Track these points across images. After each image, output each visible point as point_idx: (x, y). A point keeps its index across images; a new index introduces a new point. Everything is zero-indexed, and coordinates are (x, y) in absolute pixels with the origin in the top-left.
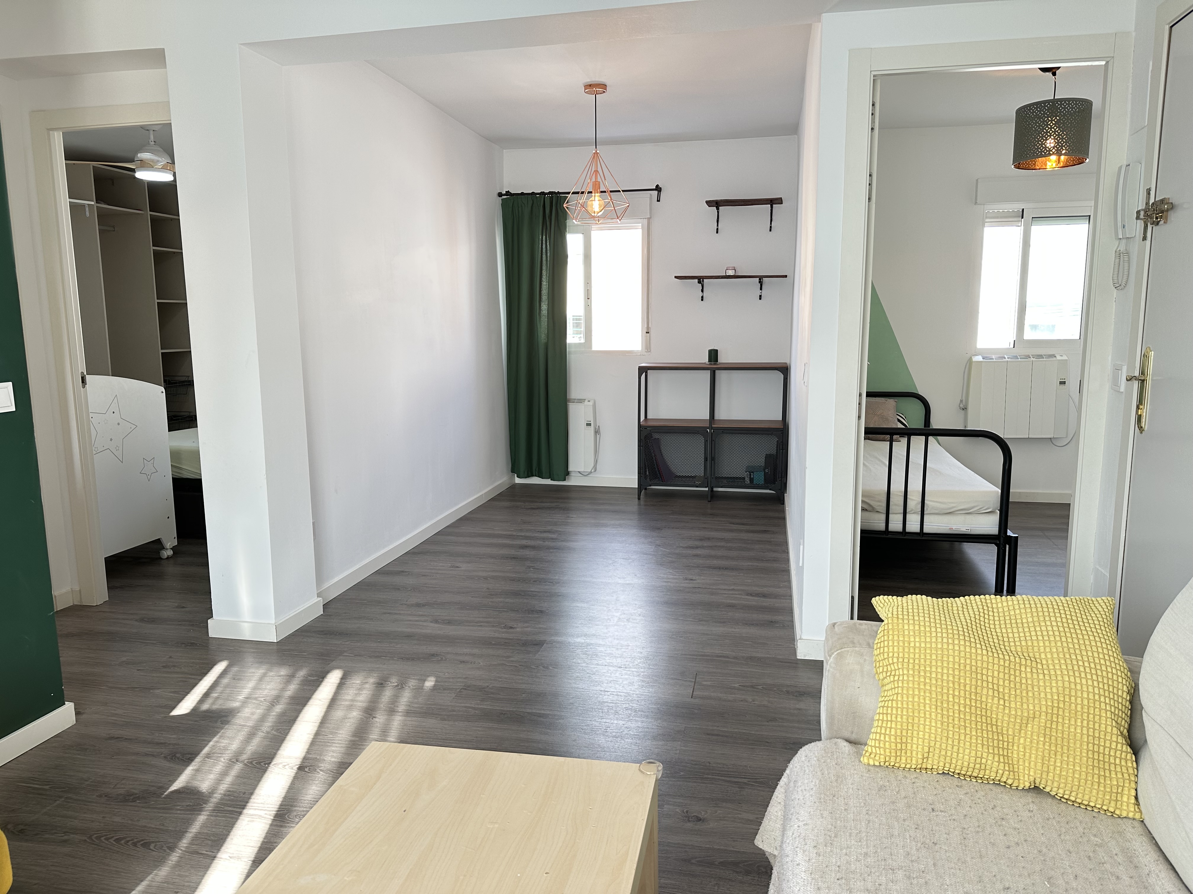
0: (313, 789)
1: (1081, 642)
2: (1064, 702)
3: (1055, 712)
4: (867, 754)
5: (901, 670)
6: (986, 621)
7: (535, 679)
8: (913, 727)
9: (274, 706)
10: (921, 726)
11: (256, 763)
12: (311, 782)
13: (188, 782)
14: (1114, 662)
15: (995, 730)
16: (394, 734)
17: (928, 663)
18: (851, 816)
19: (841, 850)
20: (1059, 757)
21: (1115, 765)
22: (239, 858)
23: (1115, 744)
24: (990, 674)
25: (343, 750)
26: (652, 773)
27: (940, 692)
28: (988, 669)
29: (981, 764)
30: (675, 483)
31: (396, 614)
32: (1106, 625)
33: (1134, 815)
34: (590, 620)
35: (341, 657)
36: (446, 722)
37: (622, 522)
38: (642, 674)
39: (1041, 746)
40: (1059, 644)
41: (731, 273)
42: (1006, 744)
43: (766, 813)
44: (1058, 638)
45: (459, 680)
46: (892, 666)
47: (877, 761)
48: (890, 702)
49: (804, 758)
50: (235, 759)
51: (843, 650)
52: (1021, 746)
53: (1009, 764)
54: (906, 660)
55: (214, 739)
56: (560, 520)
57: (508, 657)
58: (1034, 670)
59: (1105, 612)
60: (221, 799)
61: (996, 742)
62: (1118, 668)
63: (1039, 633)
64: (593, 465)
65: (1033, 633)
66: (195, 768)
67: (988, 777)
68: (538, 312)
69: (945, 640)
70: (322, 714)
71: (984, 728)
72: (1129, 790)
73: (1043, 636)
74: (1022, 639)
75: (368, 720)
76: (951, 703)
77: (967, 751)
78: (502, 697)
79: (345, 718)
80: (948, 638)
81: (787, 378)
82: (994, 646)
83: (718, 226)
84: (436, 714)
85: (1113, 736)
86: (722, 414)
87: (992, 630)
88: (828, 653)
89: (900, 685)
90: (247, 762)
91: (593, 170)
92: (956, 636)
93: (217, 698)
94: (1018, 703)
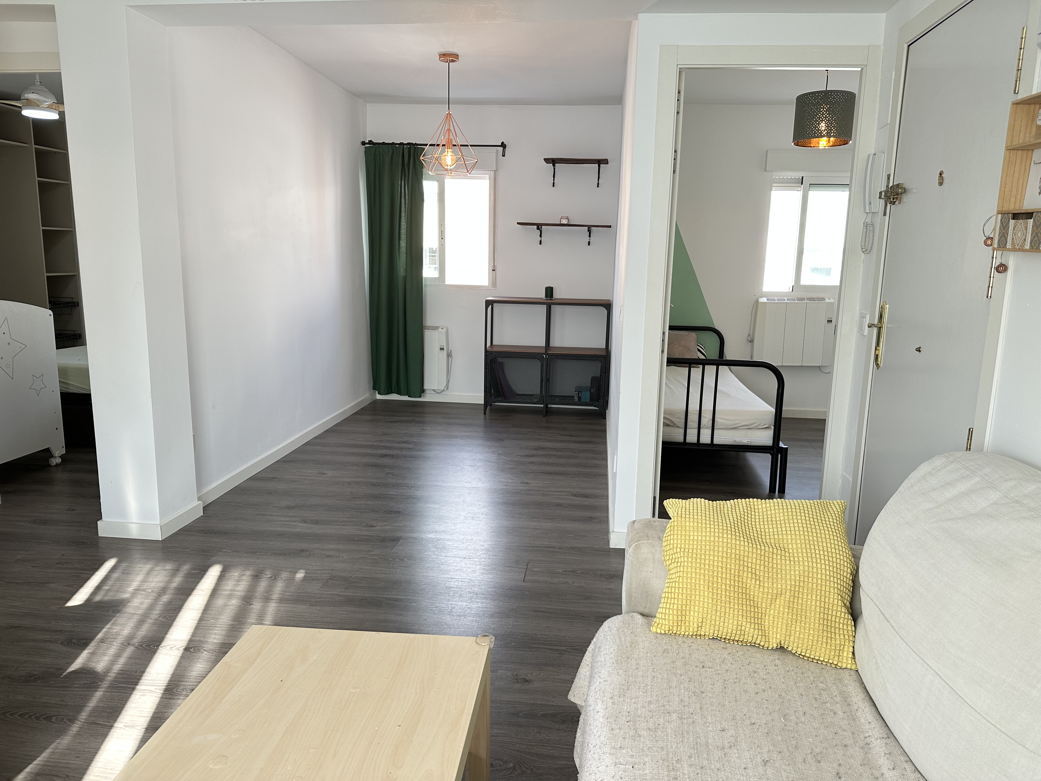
0: (198, 667)
1: (819, 535)
2: (804, 582)
3: (797, 589)
4: (656, 625)
5: (682, 558)
6: (749, 519)
7: (392, 570)
8: (691, 602)
9: (160, 596)
10: (697, 602)
11: (146, 646)
12: (196, 660)
13: (83, 664)
14: (842, 550)
15: (752, 604)
16: (269, 618)
17: (703, 552)
18: (640, 673)
19: (631, 699)
20: (798, 624)
21: (839, 629)
22: (132, 727)
23: (839, 613)
24: (750, 561)
25: (224, 633)
26: (486, 644)
27: (711, 575)
28: (748, 557)
29: (741, 630)
30: (516, 400)
31: (269, 515)
32: (838, 522)
33: (851, 666)
34: (440, 519)
35: (220, 553)
36: (315, 607)
37: (470, 434)
38: (483, 563)
39: (786, 616)
40: (802, 537)
41: (564, 222)
42: (760, 615)
43: (577, 674)
44: (802, 533)
45: (325, 572)
46: (676, 554)
47: (663, 630)
48: (674, 583)
49: (607, 629)
50: (127, 642)
51: (639, 542)
52: (771, 616)
53: (762, 630)
54: (686, 550)
55: (107, 626)
56: (416, 432)
57: (369, 551)
58: (783, 558)
59: (838, 512)
60: (116, 677)
61: (752, 613)
62: (845, 555)
63: (788, 529)
64: (445, 384)
65: (784, 529)
66: (90, 651)
67: (746, 640)
68: (397, 249)
69: (717, 534)
70: (205, 602)
71: (744, 603)
72: (848, 647)
73: (791, 531)
74: (775, 533)
75: (246, 607)
76: (719, 584)
77: (731, 621)
78: (363, 585)
79: (226, 605)
80: (719, 533)
81: (610, 313)
82: (754, 539)
83: (554, 180)
84: (306, 601)
85: (839, 607)
86: (556, 342)
87: (753, 526)
88: (628, 544)
89: (682, 569)
90: (138, 645)
91: (446, 128)
92: (725, 531)
93: (109, 590)
94: (770, 583)
